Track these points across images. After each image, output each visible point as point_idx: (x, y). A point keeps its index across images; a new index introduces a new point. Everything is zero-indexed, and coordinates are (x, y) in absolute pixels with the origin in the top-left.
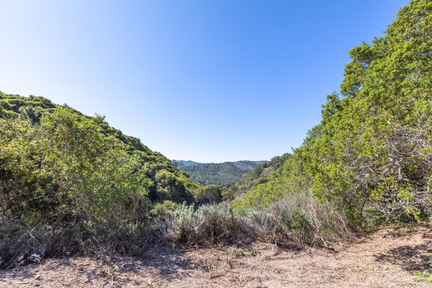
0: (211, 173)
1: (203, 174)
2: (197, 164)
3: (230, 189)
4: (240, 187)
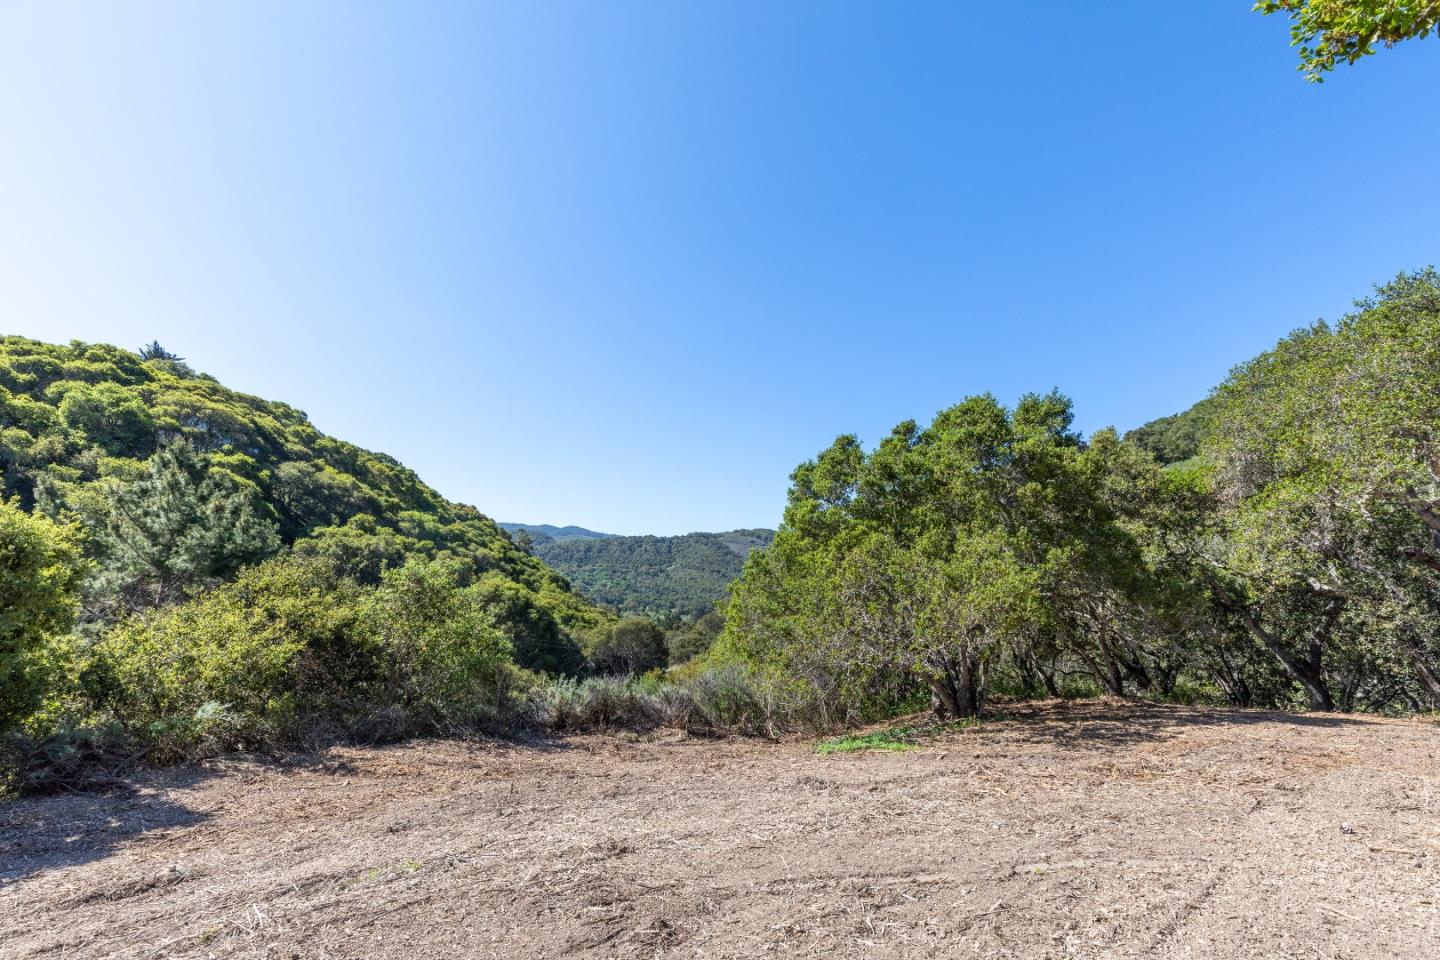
0: (644, 568)
1: (619, 574)
2: (598, 539)
3: (701, 624)
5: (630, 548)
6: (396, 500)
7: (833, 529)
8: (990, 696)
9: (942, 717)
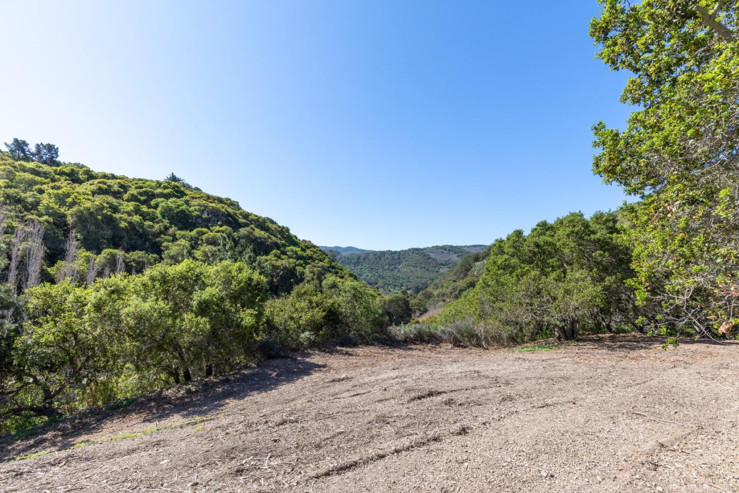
0: (386, 267)
1: (374, 270)
2: (363, 253)
3: (419, 296)
4: (436, 293)
5: (379, 257)
6: (283, 242)
7: (514, 268)
8: (580, 332)
9: (560, 340)
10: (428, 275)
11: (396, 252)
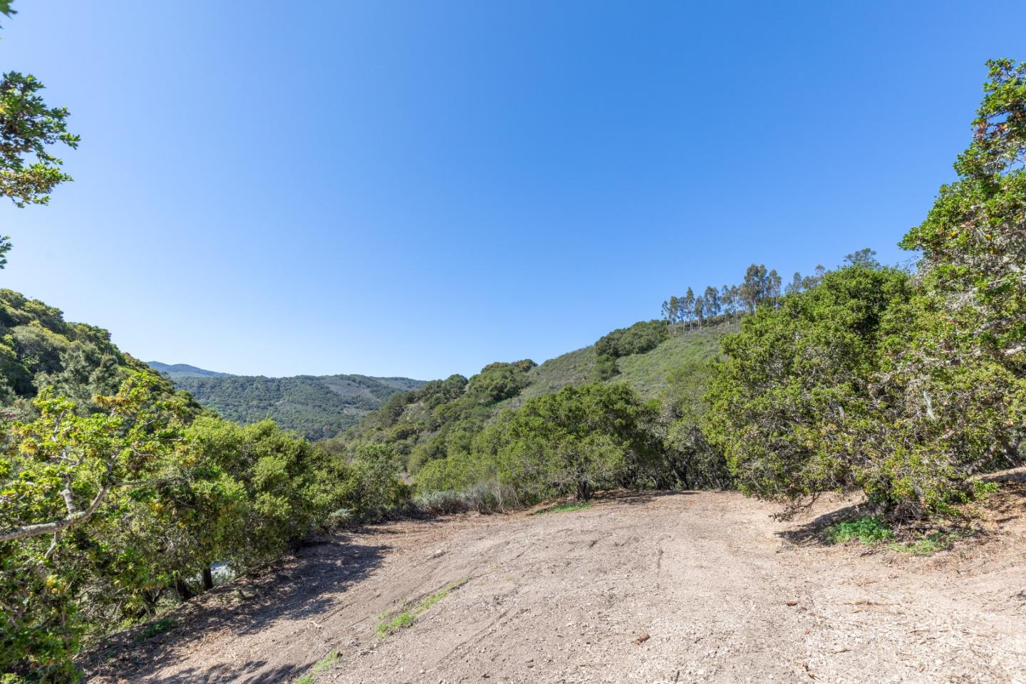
0: (255, 403)
1: (231, 407)
2: (211, 377)
9: (579, 499)
10: (324, 418)
11: (273, 380)
